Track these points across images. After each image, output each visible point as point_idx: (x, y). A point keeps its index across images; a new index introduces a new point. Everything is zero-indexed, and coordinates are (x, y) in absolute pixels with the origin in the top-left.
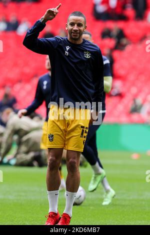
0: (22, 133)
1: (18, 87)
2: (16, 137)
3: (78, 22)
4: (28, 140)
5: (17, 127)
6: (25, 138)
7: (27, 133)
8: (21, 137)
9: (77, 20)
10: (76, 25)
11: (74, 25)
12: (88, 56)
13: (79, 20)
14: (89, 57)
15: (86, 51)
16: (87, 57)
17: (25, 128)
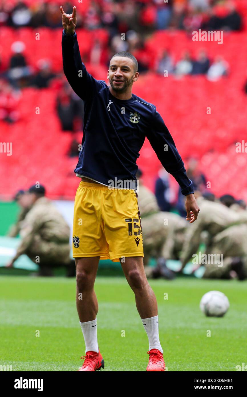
0: (214, 229)
1: (208, 159)
2: (205, 235)
3: (122, 64)
4: (224, 241)
5: (208, 220)
6: (219, 237)
7: (222, 229)
8: (212, 235)
9: (120, 62)
10: (119, 69)
11: (117, 69)
12: (135, 120)
13: (124, 62)
14: (138, 122)
15: (134, 112)
16: (134, 122)
17: (219, 221)
